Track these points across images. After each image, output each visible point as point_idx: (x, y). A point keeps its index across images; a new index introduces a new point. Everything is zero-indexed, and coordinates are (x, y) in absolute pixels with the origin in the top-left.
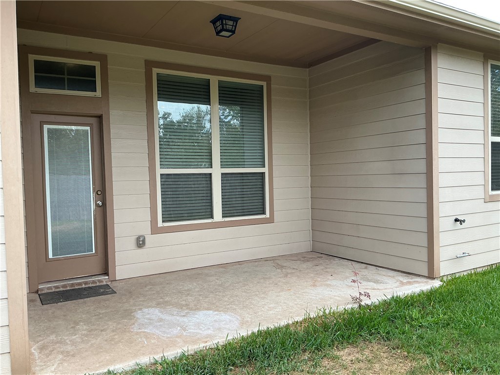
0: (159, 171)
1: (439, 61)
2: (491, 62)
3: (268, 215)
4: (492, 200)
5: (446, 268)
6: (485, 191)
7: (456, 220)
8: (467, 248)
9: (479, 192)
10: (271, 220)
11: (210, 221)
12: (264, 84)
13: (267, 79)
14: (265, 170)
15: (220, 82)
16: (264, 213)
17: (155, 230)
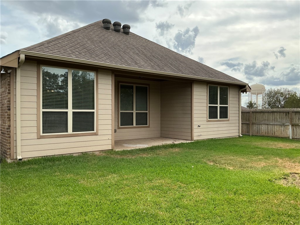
0: (120, 111)
1: (194, 86)
2: (209, 85)
3: (148, 125)
4: (209, 121)
5: (195, 138)
6: (207, 119)
7: (198, 126)
8: (202, 134)
9: (205, 119)
10: (149, 127)
11: (132, 126)
12: (148, 86)
13: (149, 85)
14: (148, 112)
15: (136, 86)
16: (147, 125)
17: (119, 128)
